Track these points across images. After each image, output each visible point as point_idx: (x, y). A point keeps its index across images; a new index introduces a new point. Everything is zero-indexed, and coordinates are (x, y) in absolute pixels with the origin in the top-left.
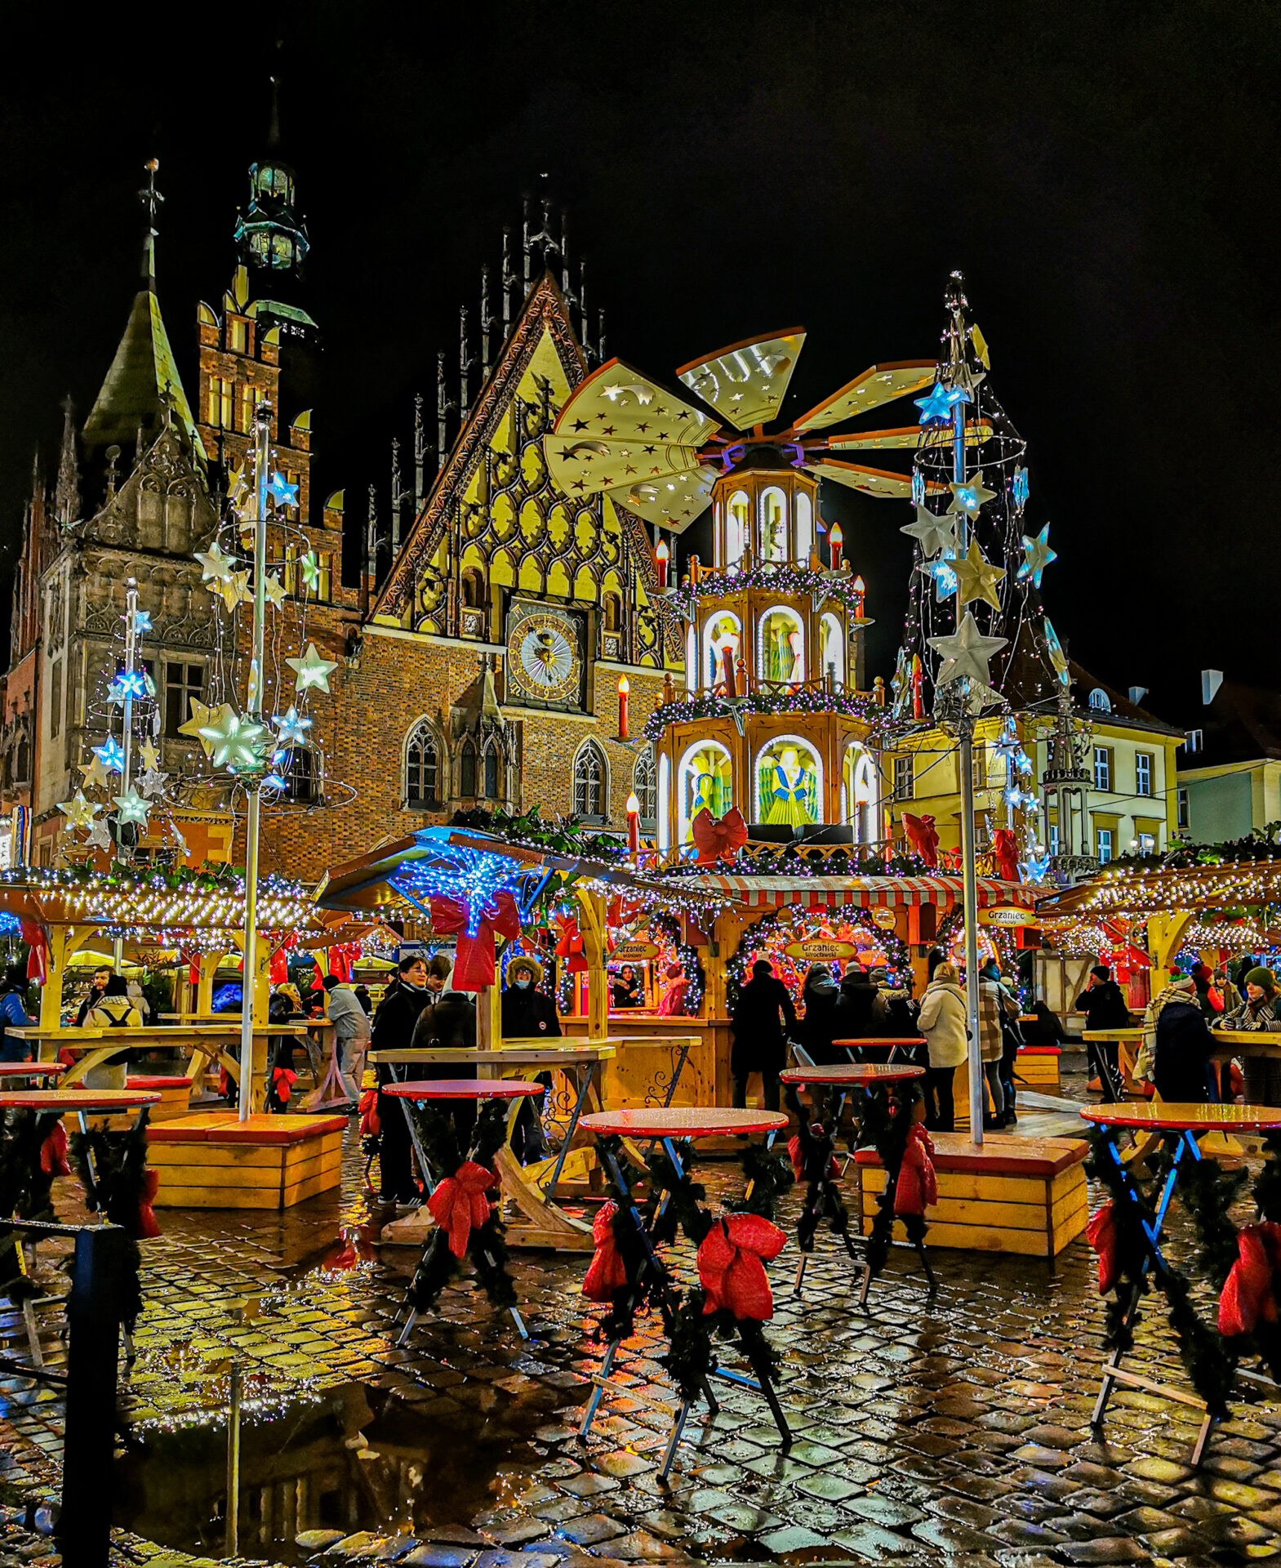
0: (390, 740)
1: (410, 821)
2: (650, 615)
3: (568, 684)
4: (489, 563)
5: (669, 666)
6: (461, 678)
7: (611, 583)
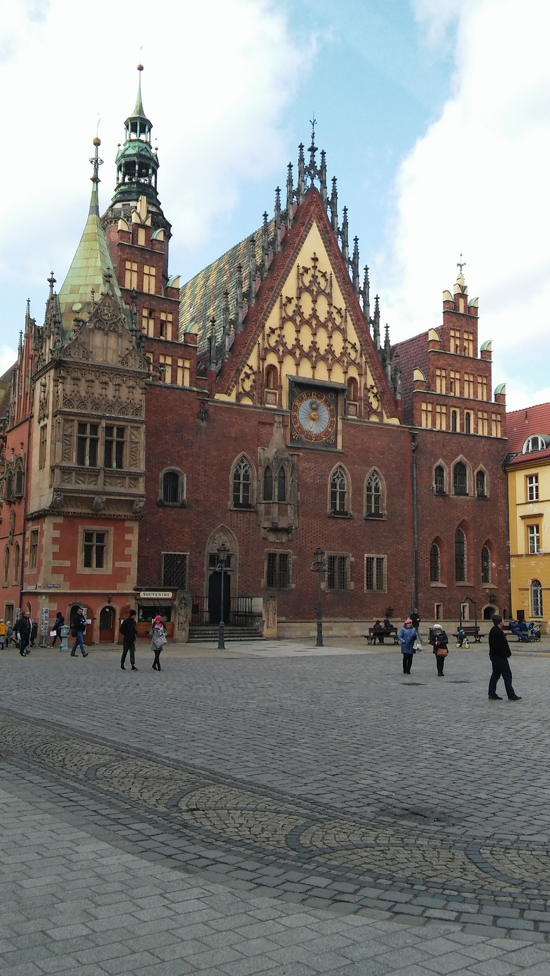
0: (224, 468)
1: (234, 515)
2: (375, 390)
3: (326, 433)
4: (281, 362)
5: (386, 420)
6: (264, 430)
7: (353, 372)
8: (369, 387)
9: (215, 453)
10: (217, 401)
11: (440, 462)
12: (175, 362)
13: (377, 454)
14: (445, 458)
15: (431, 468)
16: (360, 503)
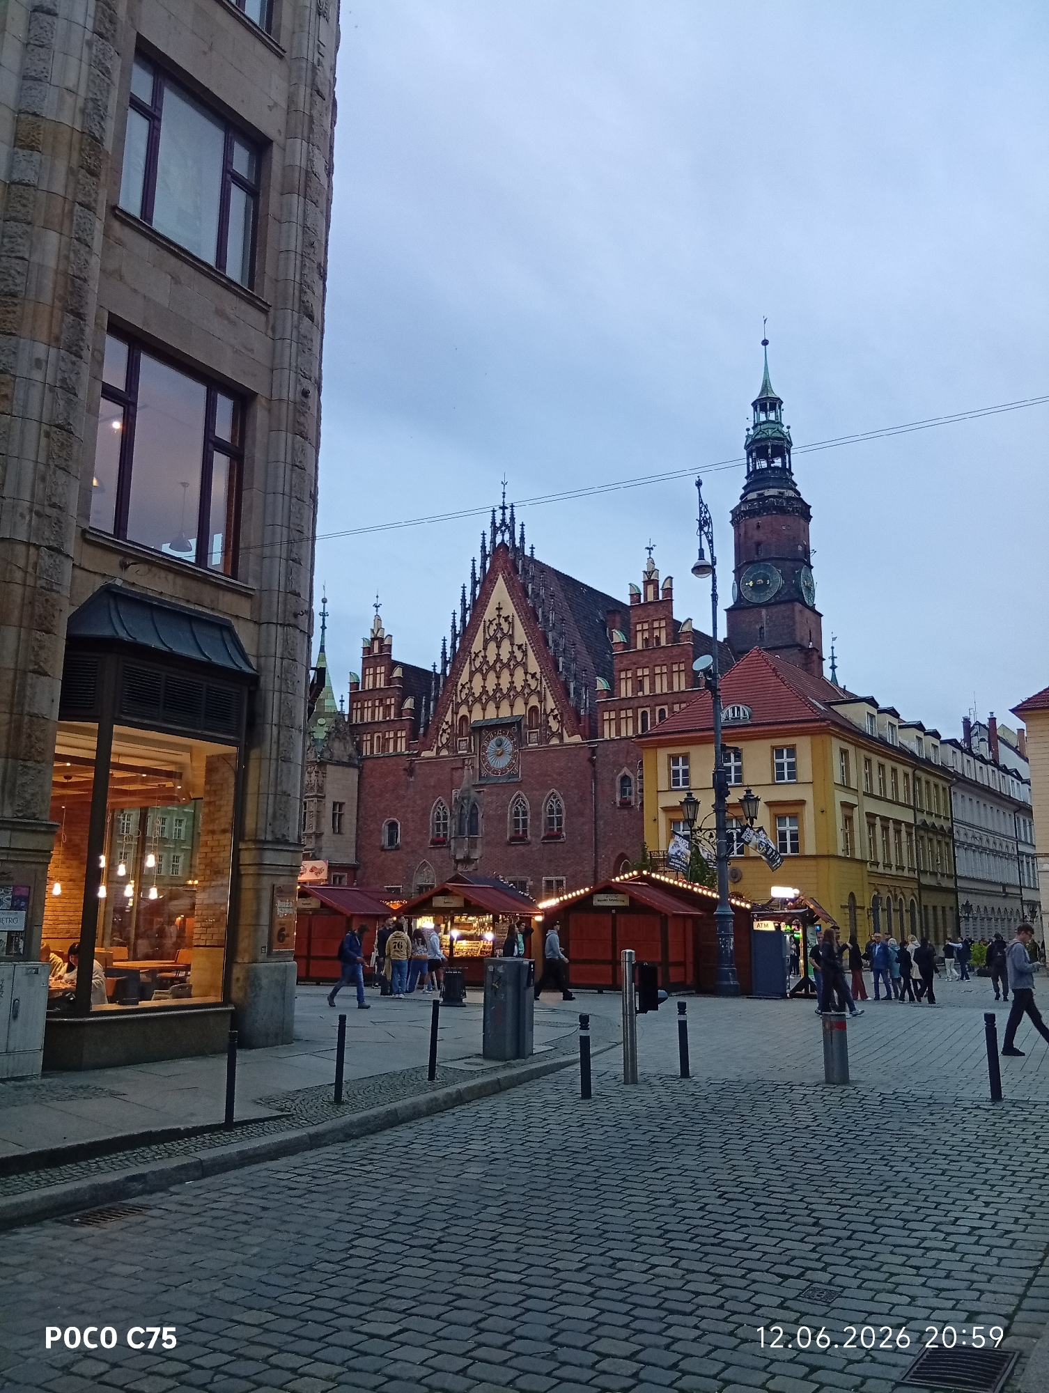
0: (425, 812)
1: (433, 851)
2: (556, 712)
3: (510, 765)
4: (470, 712)
5: (567, 740)
6: (457, 774)
7: (534, 701)
8: (548, 711)
9: (419, 802)
10: (424, 758)
11: (626, 771)
12: (396, 734)
13: (555, 776)
14: (629, 765)
15: (613, 780)
16: (538, 827)
